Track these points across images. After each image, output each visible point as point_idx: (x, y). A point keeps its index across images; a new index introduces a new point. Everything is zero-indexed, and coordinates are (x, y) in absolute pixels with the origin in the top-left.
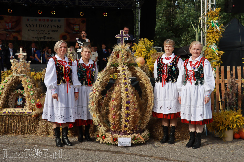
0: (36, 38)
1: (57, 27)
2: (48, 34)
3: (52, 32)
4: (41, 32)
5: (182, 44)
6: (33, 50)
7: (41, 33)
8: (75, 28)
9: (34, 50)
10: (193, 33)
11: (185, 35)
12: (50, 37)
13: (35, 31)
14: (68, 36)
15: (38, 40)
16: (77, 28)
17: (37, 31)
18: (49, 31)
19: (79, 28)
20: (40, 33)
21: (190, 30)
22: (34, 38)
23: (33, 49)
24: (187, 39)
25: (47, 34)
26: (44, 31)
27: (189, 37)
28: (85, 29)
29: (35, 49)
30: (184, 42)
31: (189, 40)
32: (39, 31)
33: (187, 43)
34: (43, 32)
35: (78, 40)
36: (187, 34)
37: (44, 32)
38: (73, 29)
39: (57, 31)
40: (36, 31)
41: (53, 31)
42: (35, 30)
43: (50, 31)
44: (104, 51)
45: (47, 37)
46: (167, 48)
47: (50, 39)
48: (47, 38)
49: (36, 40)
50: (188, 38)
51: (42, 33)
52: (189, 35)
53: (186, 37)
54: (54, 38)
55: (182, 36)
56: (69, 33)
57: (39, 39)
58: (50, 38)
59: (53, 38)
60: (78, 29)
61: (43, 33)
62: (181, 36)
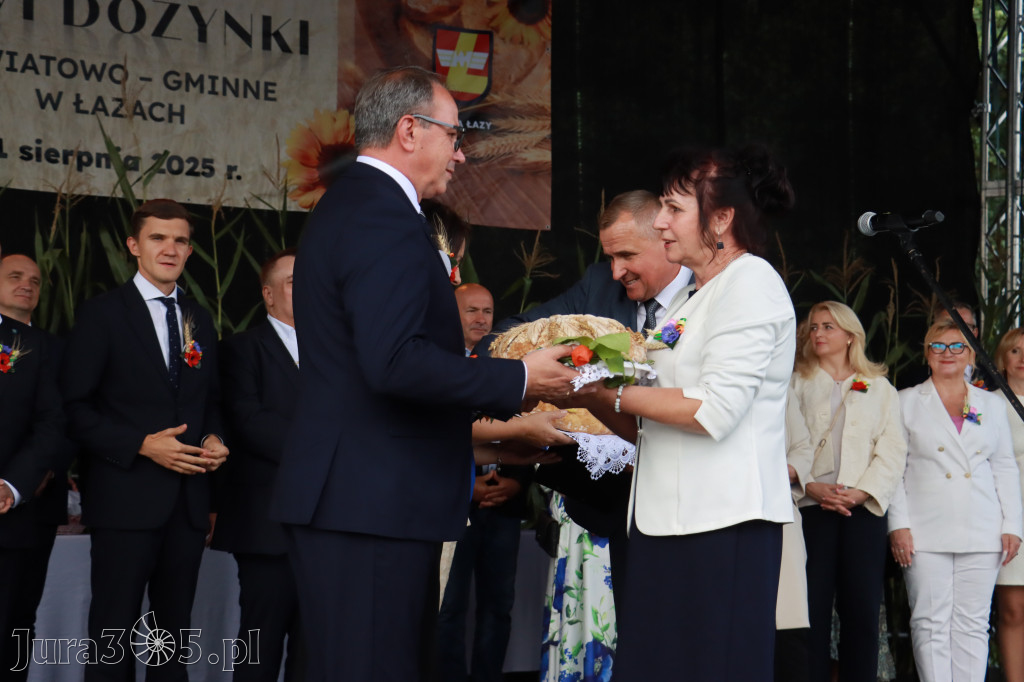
0: (25, 154)
1: (266, 45)
2: (171, 114)
3: (213, 92)
4: (89, 90)
7: (88, 104)
8: (444, 71)
12: (192, 159)
13: (11, 69)
16: (473, 72)
18: (178, 81)
19: (489, 70)
20: (78, 102)
22: (1, 154)
25: (158, 112)
26: (118, 74)
28: (547, 87)
32: (67, 68)
34: (109, 91)
37: (117, 91)
39: (265, 92)
41: (226, 82)
43: (188, 77)
47: (191, 173)
49: (30, 176)
51: (99, 105)
54: (231, 169)
58: (188, 167)
59: (220, 168)
60: (477, 86)
61: (111, 106)
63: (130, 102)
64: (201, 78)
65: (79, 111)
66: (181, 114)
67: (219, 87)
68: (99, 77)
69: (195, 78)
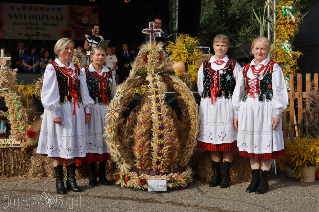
0: (25, 35)
1: (57, 19)
2: (44, 29)
3: (49, 26)
5: (239, 42)
6: (21, 53)
8: (82, 21)
9: (23, 53)
10: (256, 26)
11: (244, 29)
12: (46, 34)
13: (23, 25)
14: (73, 32)
15: (28, 39)
16: (86, 20)
17: (27, 24)
18: (44, 25)
19: (89, 20)
20: (31, 28)
21: (252, 22)
22: (22, 35)
23: (20, 51)
24: (247, 35)
25: (42, 29)
26: (37, 24)
27: (250, 31)
29: (25, 51)
30: (243, 40)
31: (250, 36)
32: (30, 24)
33: (248, 41)
35: (88, 37)
36: (247, 28)
37: (37, 26)
38: (80, 22)
39: (57, 25)
40: (25, 24)
41: (51, 24)
42: (23, 23)
43: (46, 24)
44: (126, 54)
45: (42, 34)
46: (219, 48)
47: (46, 36)
48: (42, 36)
49: (25, 38)
50: (248, 33)
51: (34, 28)
52: (249, 30)
53: (246, 32)
54: (52, 35)
55: (240, 30)
56: (74, 28)
57: (30, 37)
58: (46, 35)
59: (50, 35)
60: (87, 22)
61: (36, 28)
62: (238, 30)
63: (38, 28)
64: (48, 24)
65: (32, 29)
66: (45, 29)
67: (50, 25)
68: (34, 25)
69: (47, 24)
